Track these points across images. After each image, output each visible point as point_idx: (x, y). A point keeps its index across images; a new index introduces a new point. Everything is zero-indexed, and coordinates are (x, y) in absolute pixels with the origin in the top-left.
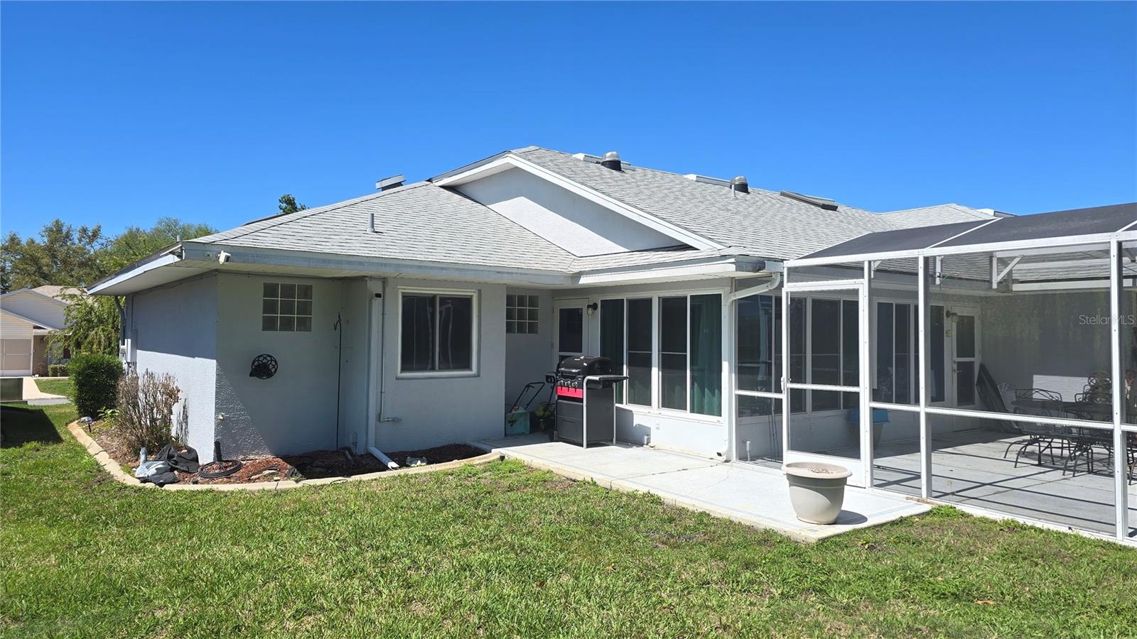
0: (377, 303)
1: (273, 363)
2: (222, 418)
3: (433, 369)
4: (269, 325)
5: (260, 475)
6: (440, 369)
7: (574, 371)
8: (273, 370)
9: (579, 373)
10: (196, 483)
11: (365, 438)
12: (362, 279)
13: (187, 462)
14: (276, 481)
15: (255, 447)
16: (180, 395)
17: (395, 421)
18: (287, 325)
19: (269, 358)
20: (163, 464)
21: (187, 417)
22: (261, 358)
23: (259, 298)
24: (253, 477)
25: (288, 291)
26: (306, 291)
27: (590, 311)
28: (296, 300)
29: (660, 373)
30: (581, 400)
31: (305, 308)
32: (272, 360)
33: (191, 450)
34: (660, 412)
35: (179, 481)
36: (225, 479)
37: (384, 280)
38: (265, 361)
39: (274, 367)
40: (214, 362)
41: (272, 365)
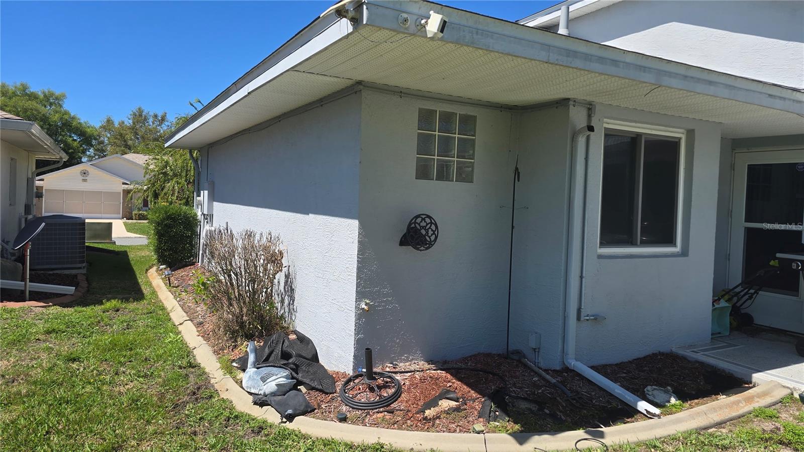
0: (581, 141)
1: (433, 227)
2: (366, 308)
3: (631, 243)
4: (423, 172)
5: (437, 409)
6: (644, 243)
8: (433, 238)
10: (343, 419)
11: (560, 346)
12: (563, 103)
13: (309, 365)
14: (478, 433)
15: (405, 351)
17: (596, 318)
18: (444, 174)
19: (428, 220)
20: (286, 377)
21: (292, 290)
22: (419, 220)
23: (412, 130)
24: (429, 413)
25: (447, 118)
26: (468, 123)
28: (457, 136)
31: (466, 148)
32: (431, 223)
33: (303, 340)
35: (313, 410)
36: (388, 416)
37: (590, 108)
38: (423, 224)
39: (434, 233)
40: (355, 223)
41: (432, 230)
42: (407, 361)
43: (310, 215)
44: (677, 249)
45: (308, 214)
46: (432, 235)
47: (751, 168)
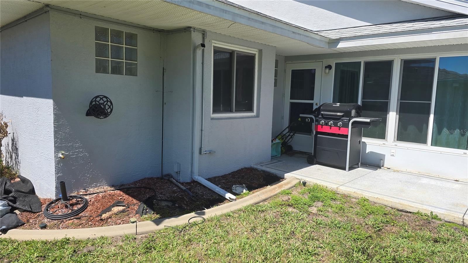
0: (199, 52)
1: (109, 104)
2: (62, 156)
3: (231, 111)
4: (101, 68)
5: (110, 213)
6: (237, 111)
7: (339, 114)
8: (109, 110)
9: (343, 116)
10: (44, 227)
11: (190, 169)
12: (187, 29)
13: (25, 196)
14: (133, 222)
15: (95, 181)
16: (9, 130)
17: (210, 152)
18: (117, 70)
19: (105, 99)
21: (17, 149)
22: (98, 99)
23: (91, 41)
24: (104, 216)
25: (117, 35)
26: (131, 38)
27: (327, 70)
28: (124, 46)
29: (398, 116)
30: (346, 136)
31: (132, 55)
32: (107, 101)
33: (24, 181)
34: (396, 144)
35: (23, 224)
36: (76, 221)
37: (204, 33)
38: (101, 102)
39: (110, 107)
40: (50, 102)
41: (108, 106)
42: (96, 186)
43: (24, 97)
44: (254, 114)
45: (23, 97)
46: (108, 108)
47: (293, 72)
